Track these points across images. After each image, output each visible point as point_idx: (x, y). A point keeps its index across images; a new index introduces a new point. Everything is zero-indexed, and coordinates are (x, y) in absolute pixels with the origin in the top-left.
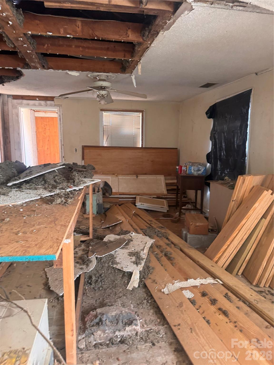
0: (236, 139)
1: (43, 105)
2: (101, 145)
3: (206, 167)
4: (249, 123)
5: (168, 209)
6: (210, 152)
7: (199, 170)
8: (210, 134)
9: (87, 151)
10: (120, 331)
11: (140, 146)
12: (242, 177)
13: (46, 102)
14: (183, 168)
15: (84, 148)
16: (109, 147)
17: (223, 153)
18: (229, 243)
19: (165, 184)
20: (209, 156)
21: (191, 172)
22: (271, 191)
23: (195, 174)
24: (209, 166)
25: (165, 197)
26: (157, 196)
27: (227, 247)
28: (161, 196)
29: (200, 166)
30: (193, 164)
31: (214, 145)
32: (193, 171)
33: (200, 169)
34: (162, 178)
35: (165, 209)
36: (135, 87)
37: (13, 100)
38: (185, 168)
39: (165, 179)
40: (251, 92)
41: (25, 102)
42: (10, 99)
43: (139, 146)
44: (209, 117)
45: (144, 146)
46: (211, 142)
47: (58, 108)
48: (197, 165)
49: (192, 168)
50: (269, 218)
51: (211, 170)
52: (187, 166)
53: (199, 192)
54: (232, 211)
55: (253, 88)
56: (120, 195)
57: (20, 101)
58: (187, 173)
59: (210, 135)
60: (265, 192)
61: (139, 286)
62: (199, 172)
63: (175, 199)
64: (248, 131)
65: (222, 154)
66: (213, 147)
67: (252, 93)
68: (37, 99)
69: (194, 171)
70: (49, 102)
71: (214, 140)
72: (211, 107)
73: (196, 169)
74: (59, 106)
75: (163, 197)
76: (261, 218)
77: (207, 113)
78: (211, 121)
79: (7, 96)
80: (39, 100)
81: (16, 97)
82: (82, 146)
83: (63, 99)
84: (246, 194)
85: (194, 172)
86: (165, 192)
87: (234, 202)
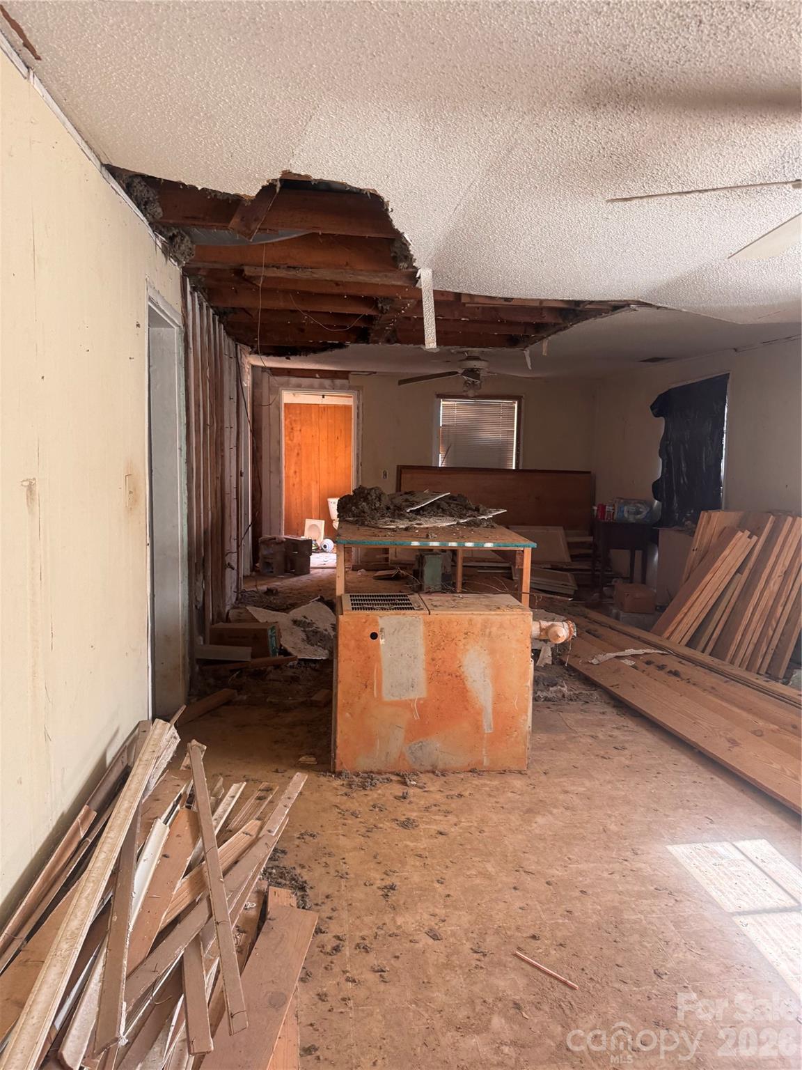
0: (704, 456)
1: (327, 387)
2: (433, 465)
3: (651, 507)
4: (725, 429)
5: (576, 589)
6: (658, 480)
7: (638, 513)
8: (659, 445)
9: (406, 477)
10: (542, 691)
11: (514, 468)
12: (706, 513)
13: (333, 382)
14: (608, 509)
15: (401, 470)
16: (450, 468)
17: (684, 479)
18: (686, 611)
19: (566, 545)
20: (656, 487)
21: (623, 516)
22: (749, 533)
23: (631, 519)
24: (658, 506)
25: (569, 567)
26: (552, 566)
27: (683, 615)
28: (560, 566)
29: (639, 505)
30: (627, 502)
31: (667, 466)
32: (626, 515)
33: (641, 510)
34: (559, 532)
35: (570, 587)
36: (530, 368)
37: (271, 378)
38: (611, 508)
39: (567, 536)
40: (728, 378)
41: (294, 380)
42: (266, 375)
43: (510, 468)
44: (657, 416)
45: (521, 468)
46: (661, 460)
47: (356, 392)
48: (635, 503)
49: (626, 508)
50: (746, 572)
51: (660, 513)
52: (616, 505)
53: (638, 554)
54: (692, 566)
55: (731, 372)
56: (477, 561)
57: (284, 379)
58: (615, 516)
59: (659, 448)
60: (740, 534)
61: (553, 663)
62: (639, 516)
63: (590, 573)
64: (724, 443)
65: (682, 481)
66: (665, 469)
67: (730, 380)
68: (317, 376)
69: (628, 514)
70: (338, 382)
71: (666, 457)
72: (660, 396)
73: (633, 509)
74: (357, 388)
75: (565, 567)
76: (735, 574)
77: (652, 407)
78: (662, 421)
79: (260, 369)
80: (321, 377)
81: (276, 372)
82: (398, 466)
83: (367, 375)
84: (714, 541)
85: (628, 516)
86: (567, 559)
87: (695, 552)
